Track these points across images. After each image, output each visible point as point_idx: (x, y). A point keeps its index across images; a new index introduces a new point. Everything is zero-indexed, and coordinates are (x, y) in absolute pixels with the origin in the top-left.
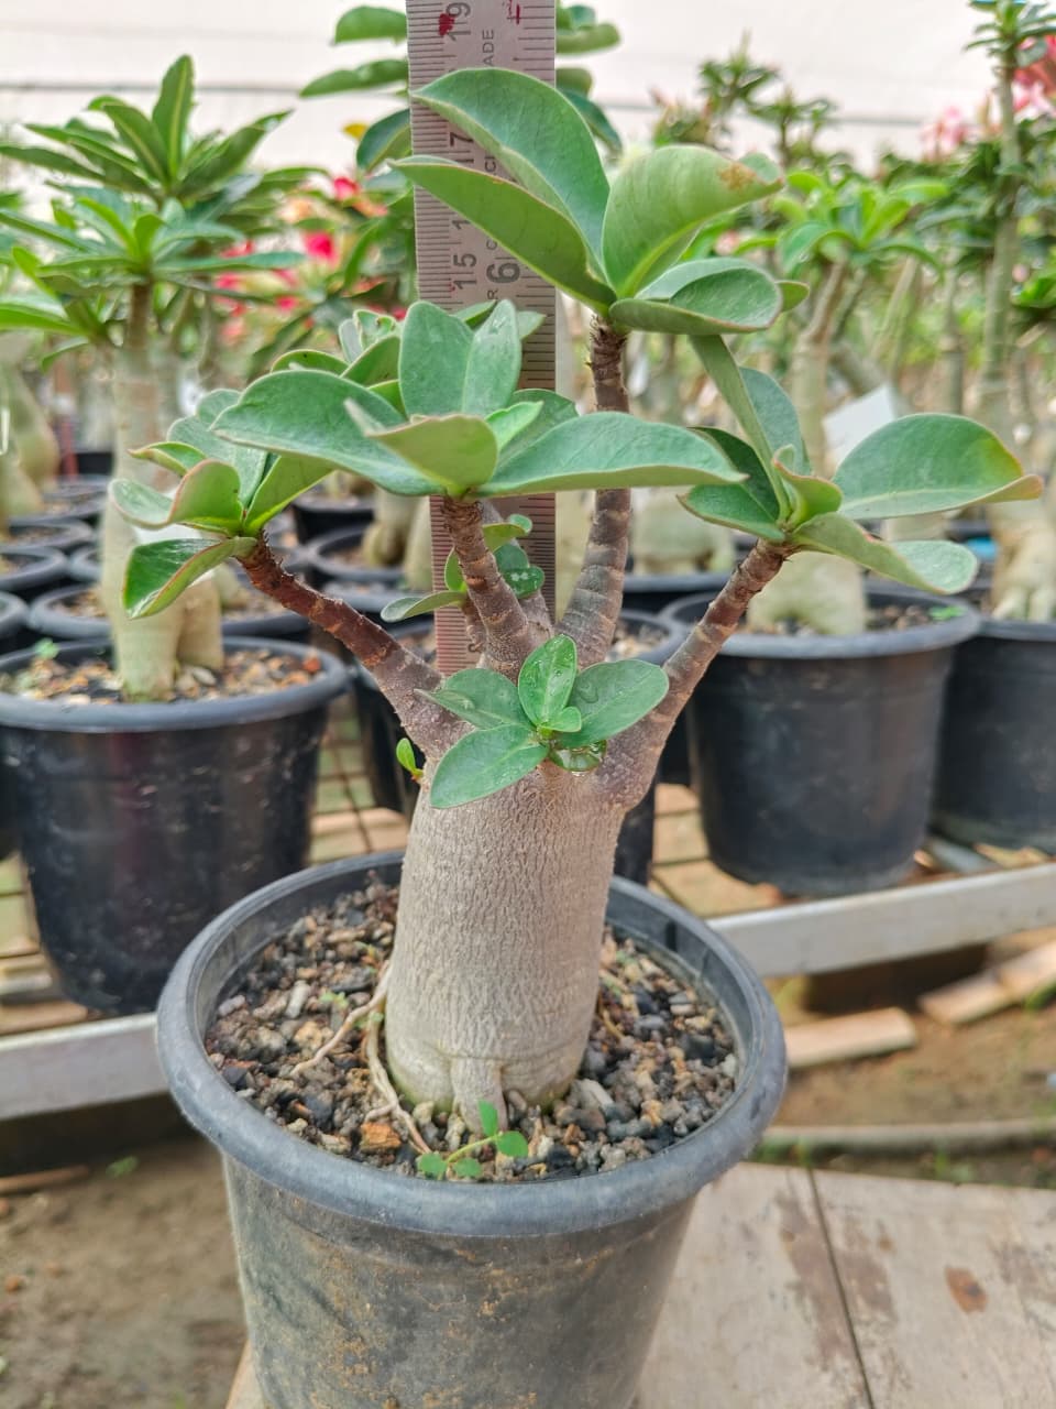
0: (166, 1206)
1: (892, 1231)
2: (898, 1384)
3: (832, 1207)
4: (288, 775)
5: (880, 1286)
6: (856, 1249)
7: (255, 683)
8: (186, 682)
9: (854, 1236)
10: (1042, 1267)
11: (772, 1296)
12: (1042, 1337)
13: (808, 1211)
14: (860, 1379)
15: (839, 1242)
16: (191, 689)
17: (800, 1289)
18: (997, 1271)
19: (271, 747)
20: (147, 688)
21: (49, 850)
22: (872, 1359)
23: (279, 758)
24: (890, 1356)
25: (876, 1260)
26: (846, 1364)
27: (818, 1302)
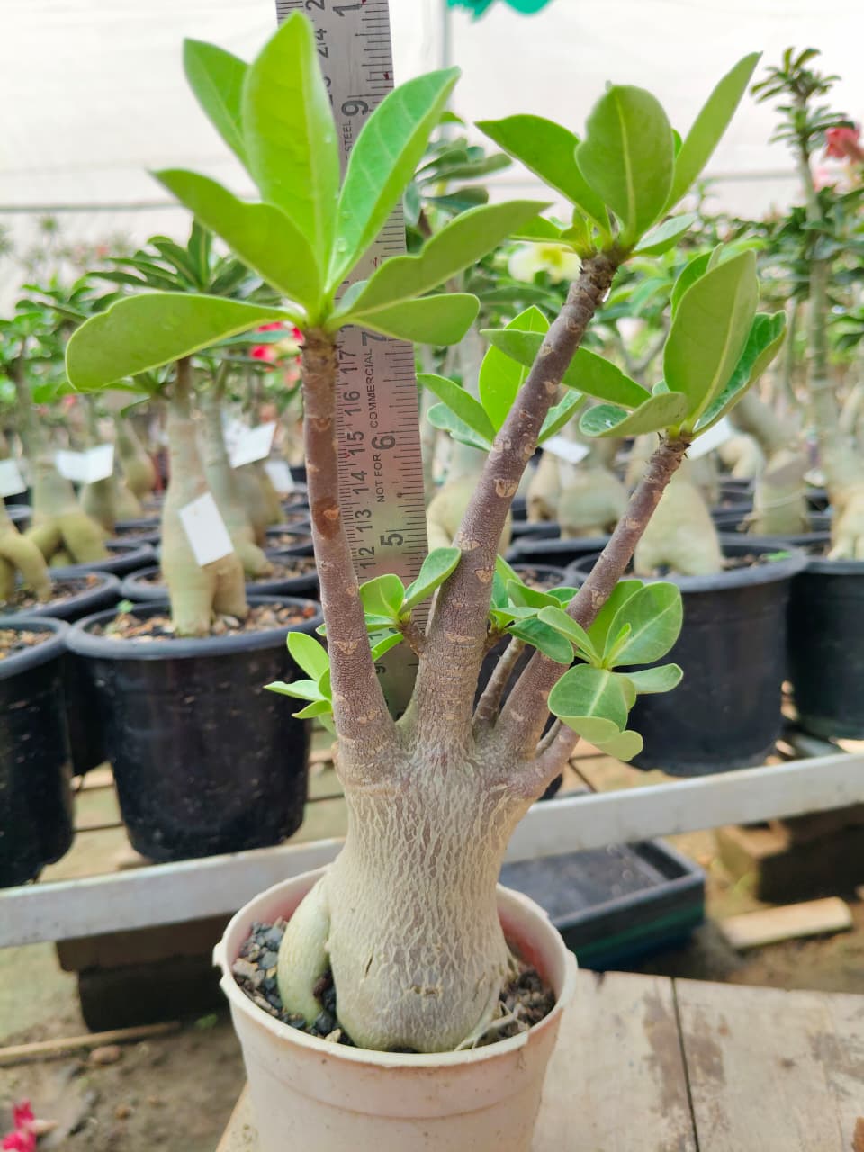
1: (730, 1023)
2: (720, 1127)
3: (686, 1005)
5: (715, 1060)
6: (701, 1034)
7: (265, 624)
8: (219, 626)
9: (700, 1024)
10: (846, 1049)
11: (631, 1064)
12: (838, 1099)
13: (668, 1007)
14: (691, 1123)
15: (688, 1028)
16: (222, 630)
17: (652, 1060)
18: (809, 1050)
19: (274, 668)
20: (191, 630)
21: (124, 745)
22: (701, 1110)
24: (715, 1108)
25: (715, 1041)
26: (682, 1112)
27: (666, 1069)
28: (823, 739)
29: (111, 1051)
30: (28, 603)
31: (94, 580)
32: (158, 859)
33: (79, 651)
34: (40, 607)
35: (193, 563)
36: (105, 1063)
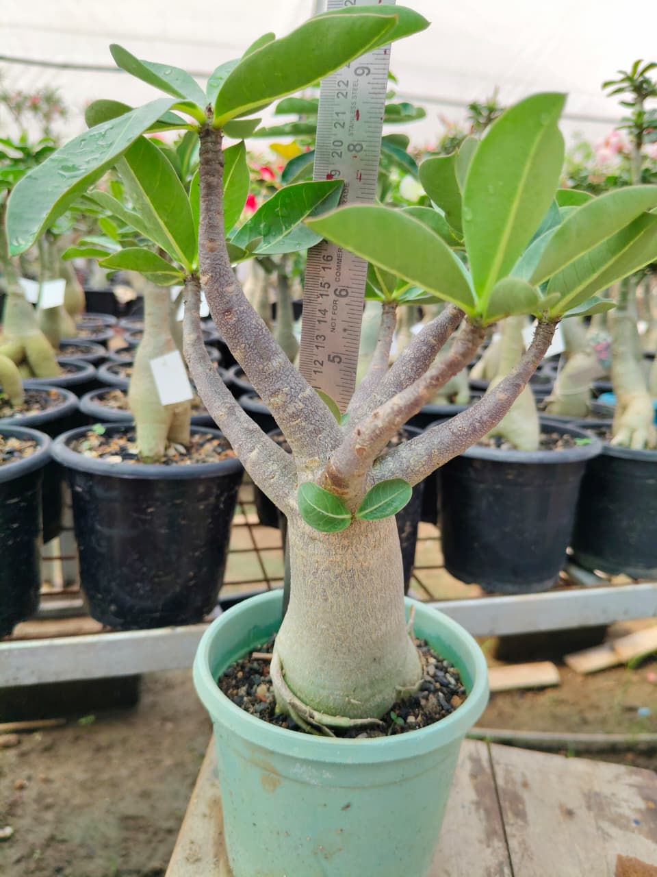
0: (110, 746)
1: (529, 779)
2: (526, 857)
3: (498, 763)
4: (222, 506)
5: (521, 806)
6: (510, 786)
7: (207, 456)
8: (172, 452)
9: (509, 779)
10: (608, 804)
11: (463, 807)
12: (604, 839)
13: (485, 764)
14: (506, 853)
15: (500, 782)
16: (174, 456)
17: (478, 804)
18: (583, 803)
19: (215, 491)
20: (151, 454)
21: (93, 539)
22: (513, 843)
23: (218, 497)
24: (522, 842)
25: (520, 793)
26: (500, 845)
27: (488, 812)
28: (590, 571)
29: (12, 738)
30: (7, 411)
31: (55, 394)
34: (19, 417)
35: (158, 402)
36: (6, 746)
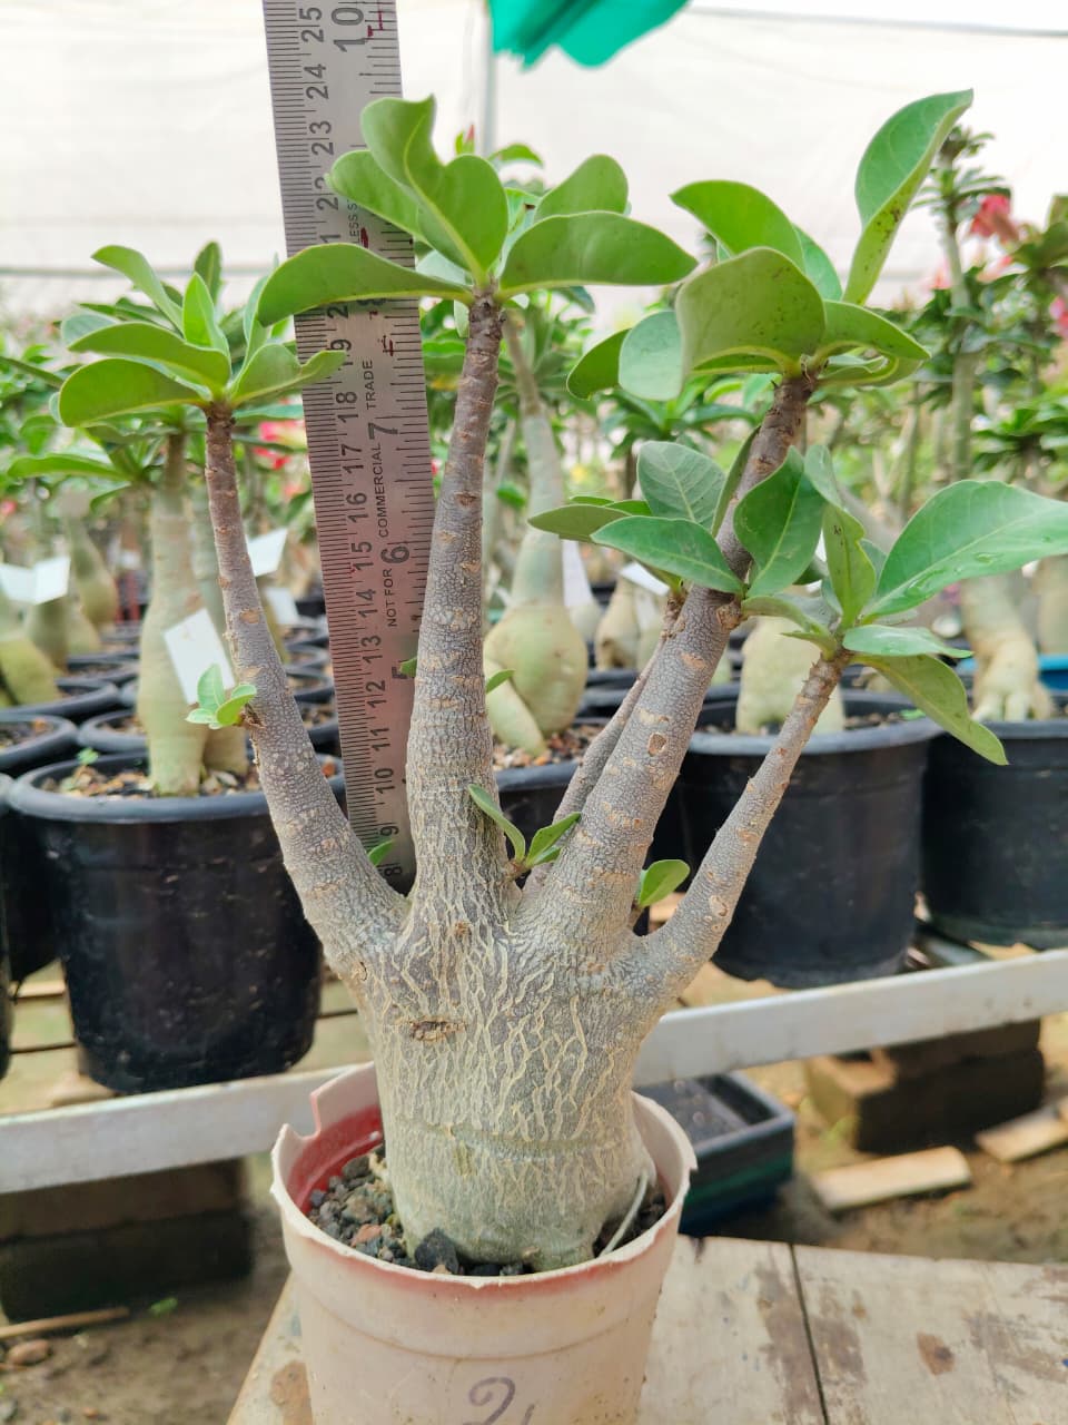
0: (205, 1349)
1: (867, 1302)
3: (810, 1279)
5: (851, 1350)
6: (831, 1316)
8: (211, 784)
9: (829, 1303)
10: (1014, 1334)
11: (745, 1358)
12: (1008, 1398)
13: (787, 1281)
15: (814, 1309)
16: (215, 789)
17: (771, 1351)
18: (968, 1337)
20: (175, 788)
21: (82, 938)
22: (838, 1415)
24: (855, 1414)
25: (850, 1326)
26: (813, 1420)
27: (790, 1363)
28: (963, 944)
29: (38, 1346)
31: (42, 725)
32: (121, 1090)
33: (26, 811)
35: (181, 700)
36: (27, 1363)
